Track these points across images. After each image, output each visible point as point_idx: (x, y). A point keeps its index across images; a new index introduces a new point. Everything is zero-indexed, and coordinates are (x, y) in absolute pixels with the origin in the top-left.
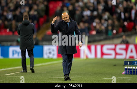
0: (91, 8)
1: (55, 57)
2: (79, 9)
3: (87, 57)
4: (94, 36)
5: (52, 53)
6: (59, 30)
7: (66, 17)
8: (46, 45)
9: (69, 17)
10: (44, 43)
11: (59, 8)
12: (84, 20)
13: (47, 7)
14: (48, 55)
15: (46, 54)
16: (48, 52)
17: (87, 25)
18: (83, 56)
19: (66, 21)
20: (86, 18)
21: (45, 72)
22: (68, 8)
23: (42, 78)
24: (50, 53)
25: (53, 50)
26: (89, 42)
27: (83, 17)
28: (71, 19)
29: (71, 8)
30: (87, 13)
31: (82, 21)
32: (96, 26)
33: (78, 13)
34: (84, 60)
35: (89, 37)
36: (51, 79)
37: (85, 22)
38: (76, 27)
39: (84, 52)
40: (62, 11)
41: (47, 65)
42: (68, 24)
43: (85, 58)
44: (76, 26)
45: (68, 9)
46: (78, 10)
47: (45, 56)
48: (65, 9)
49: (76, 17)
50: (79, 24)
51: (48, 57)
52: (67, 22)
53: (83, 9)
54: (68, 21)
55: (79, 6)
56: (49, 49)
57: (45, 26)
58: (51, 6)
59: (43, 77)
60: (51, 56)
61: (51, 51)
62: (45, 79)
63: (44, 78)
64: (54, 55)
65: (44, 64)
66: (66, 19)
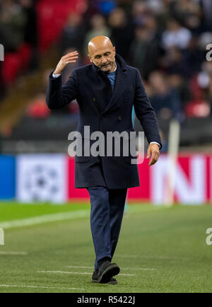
0: (193, 22)
1: (61, 196)
2: (149, 22)
3: (176, 198)
4: (201, 121)
5: (50, 182)
6: (75, 101)
7: (106, 54)
8: (26, 152)
9: (113, 53)
10: (21, 145)
11: (74, 19)
12: (166, 62)
13: (31, 14)
14: (35, 189)
15: (28, 186)
16: (34, 178)
17: (175, 81)
18: (160, 195)
19: (104, 69)
20: (173, 56)
21: (23, 253)
22: (106, 17)
23: (12, 275)
24: (41, 183)
25: (53, 174)
26: (183, 144)
27: (162, 52)
28: (122, 59)
29: (118, 18)
30: (178, 38)
31: (158, 67)
32: (209, 85)
33: (144, 36)
34: (164, 210)
35: (183, 126)
36: (45, 279)
37: (168, 71)
38: (138, 90)
39: (166, 180)
40: (86, 29)
41: (28, 227)
42: (112, 78)
43: (168, 201)
44: (139, 87)
45: (107, 24)
46: (143, 27)
47: (24, 195)
48: (98, 21)
49: (139, 52)
50: (146, 78)
51: (36, 198)
52: (107, 73)
53: (162, 24)
54: (109, 67)
55: (148, 12)
56: (39, 169)
57: (23, 83)
58: (47, 12)
59: (15, 271)
60: (44, 193)
61: (45, 175)
62: (24, 278)
63: (20, 275)
64: (54, 190)
65: (18, 223)
66: (104, 60)
